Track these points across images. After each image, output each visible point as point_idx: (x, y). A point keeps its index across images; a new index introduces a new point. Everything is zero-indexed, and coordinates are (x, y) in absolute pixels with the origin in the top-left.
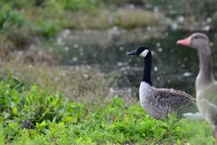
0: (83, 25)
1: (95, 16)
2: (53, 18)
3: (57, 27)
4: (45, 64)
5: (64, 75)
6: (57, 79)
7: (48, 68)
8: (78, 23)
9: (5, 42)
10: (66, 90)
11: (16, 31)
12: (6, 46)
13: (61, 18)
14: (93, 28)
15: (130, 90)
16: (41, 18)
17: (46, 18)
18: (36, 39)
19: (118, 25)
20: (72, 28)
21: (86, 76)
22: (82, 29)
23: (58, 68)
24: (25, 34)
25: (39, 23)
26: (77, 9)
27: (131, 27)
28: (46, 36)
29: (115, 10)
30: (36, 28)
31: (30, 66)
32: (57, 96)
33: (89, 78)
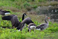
0: (43, 5)
1: (45, 3)
2: (36, 4)
3: (37, 6)
4: (34, 14)
5: (38, 17)
6: (37, 18)
7: (35, 15)
8: (42, 5)
9: (26, 10)
10: (39, 20)
11: (28, 7)
12: (26, 11)
13: (38, 4)
14: (45, 6)
15: (53, 20)
16: (33, 4)
17: (35, 4)
18: (32, 9)
19: (51, 5)
20: (40, 6)
21: (43, 17)
22: (43, 6)
23: (37, 15)
24: (30, 8)
25: (33, 5)
26: (42, 2)
27: (54, 5)
28: (35, 8)
29: (50, 1)
30: (32, 6)
31: (31, 15)
32: (37, 22)
33: (44, 17)
